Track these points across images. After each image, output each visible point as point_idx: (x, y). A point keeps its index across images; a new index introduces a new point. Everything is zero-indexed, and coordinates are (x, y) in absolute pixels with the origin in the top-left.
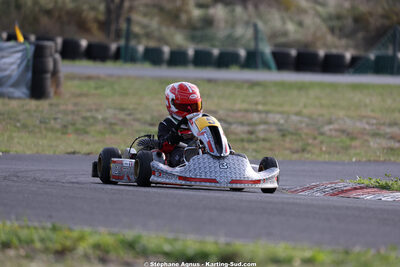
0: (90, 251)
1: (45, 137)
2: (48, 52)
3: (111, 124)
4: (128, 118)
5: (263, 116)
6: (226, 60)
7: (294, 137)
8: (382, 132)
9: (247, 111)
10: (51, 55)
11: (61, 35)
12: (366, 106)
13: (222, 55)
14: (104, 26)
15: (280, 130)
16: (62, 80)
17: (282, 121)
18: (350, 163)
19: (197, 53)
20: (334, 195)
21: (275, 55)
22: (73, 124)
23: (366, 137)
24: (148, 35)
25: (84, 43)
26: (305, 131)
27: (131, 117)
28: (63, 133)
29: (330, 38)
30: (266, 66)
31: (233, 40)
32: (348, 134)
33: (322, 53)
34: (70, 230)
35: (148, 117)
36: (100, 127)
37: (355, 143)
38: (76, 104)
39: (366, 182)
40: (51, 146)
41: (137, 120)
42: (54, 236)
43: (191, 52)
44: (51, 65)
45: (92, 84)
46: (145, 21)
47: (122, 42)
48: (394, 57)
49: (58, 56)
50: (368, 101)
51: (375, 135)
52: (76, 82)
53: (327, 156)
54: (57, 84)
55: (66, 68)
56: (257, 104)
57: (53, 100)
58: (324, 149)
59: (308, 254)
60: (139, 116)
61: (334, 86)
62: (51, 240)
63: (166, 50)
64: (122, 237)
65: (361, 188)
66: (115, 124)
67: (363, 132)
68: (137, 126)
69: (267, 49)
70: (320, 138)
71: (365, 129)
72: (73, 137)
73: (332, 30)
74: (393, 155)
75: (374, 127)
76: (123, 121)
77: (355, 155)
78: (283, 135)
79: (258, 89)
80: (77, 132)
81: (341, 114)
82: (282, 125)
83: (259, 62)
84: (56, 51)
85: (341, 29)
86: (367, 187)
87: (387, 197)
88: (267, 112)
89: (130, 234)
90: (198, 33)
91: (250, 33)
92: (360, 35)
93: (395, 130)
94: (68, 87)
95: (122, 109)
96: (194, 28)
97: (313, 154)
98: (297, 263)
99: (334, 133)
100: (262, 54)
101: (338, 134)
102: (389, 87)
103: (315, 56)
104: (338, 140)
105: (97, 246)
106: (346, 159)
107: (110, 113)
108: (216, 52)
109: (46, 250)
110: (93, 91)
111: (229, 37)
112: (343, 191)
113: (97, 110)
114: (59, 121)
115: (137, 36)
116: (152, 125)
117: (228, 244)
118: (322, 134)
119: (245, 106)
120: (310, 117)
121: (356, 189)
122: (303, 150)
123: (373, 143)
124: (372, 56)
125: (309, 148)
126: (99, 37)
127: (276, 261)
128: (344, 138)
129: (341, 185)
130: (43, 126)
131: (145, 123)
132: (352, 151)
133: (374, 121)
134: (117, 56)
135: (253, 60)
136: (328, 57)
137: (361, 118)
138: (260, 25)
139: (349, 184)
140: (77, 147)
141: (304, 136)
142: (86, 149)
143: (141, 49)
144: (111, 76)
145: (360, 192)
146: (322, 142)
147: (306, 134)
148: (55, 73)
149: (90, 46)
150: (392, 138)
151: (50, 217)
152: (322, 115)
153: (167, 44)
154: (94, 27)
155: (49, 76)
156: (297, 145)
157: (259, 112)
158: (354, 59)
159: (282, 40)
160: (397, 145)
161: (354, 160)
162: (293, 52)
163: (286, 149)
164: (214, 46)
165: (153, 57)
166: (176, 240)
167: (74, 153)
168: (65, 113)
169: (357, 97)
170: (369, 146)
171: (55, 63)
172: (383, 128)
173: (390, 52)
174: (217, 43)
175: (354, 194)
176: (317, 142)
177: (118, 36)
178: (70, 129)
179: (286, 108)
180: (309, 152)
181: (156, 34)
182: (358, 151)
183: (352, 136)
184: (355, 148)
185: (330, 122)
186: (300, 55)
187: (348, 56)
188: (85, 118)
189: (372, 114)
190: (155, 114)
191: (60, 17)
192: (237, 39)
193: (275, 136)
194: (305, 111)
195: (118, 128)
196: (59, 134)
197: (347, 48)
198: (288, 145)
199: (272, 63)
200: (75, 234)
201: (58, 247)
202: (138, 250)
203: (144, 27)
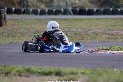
0: (16, 73)
1: (2, 38)
2: (2, 12)
3: (23, 33)
4: (28, 32)
5: (69, 29)
6: (57, 13)
7: (79, 35)
8: (106, 33)
9: (64, 28)
10: (3, 13)
11: (6, 7)
12: (101, 25)
13: (56, 11)
14: (20, 3)
15: (75, 33)
16: (7, 20)
17: (75, 31)
18: (96, 42)
19: (49, 11)
20: (91, 52)
21: (72, 10)
22: (11, 34)
23: (101, 34)
24: (33, 6)
25: (14, 9)
26: (83, 33)
27: (29, 31)
28: (8, 37)
29: (89, 4)
30: (70, 14)
31: (59, 6)
32: (96, 34)
33: (87, 9)
34: (9, 66)
35: (34, 31)
36: (19, 35)
37: (98, 36)
38: (11, 28)
39: (101, 48)
40: (4, 41)
41: (31, 32)
42: (5, 69)
43: (47, 11)
44: (3, 16)
45: (16, 21)
46: (32, 1)
47: (25, 8)
48: (109, 10)
49: (6, 13)
50: (101, 23)
51: (104, 34)
52: (11, 21)
53: (89, 41)
54: (6, 22)
55: (8, 17)
56: (67, 25)
57: (5, 27)
58: (88, 38)
59: (83, 71)
60: (31, 31)
61: (91, 19)
62: (4, 70)
63: (39, 10)
64: (25, 68)
65: (100, 50)
66: (24, 33)
67: (100, 33)
68: (31, 34)
69: (70, 9)
70: (87, 35)
71: (100, 32)
72: (11, 38)
73: (90, 2)
74: (110, 39)
75: (103, 31)
76: (27, 32)
77: (98, 40)
78: (76, 35)
79: (67, 21)
80: (13, 36)
81: (93, 27)
82: (75, 32)
83: (68, 13)
84: (5, 12)
85: (93, 2)
86: (101, 50)
87: (108, 52)
88: (71, 28)
89: (28, 67)
90: (49, 5)
91: (65, 4)
92: (99, 3)
93: (110, 32)
94: (9, 23)
95: (26, 29)
96: (47, 3)
97: (85, 40)
98: (79, 74)
99: (91, 33)
100: (69, 10)
101: (93, 34)
102: (108, 19)
103: (85, 10)
104: (93, 35)
105: (18, 71)
106: (95, 41)
107: (22, 30)
108: (54, 10)
109: (2, 73)
110: (17, 24)
111: (58, 5)
112: (94, 51)
113: (18, 29)
114: (6, 33)
115: (30, 6)
116: (35, 33)
117: (58, 69)
118: (87, 34)
119: (64, 26)
120: (84, 29)
121: (98, 50)
122: (82, 39)
123: (103, 36)
124: (102, 9)
125: (84, 38)
126: (18, 7)
127: (73, 73)
128: (94, 35)
129: (93, 49)
130: (2, 35)
131: (33, 33)
132: (97, 39)
133: (103, 29)
134: (24, 13)
135: (66, 12)
136: (89, 10)
137: (99, 29)
138: (68, 1)
139: (95, 49)
140: (12, 41)
141: (82, 35)
142: (15, 41)
143: (31, 10)
144: (22, 19)
145: (99, 51)
146: (88, 37)
147: (83, 34)
148: (5, 18)
149: (15, 10)
150: (109, 34)
151: (4, 63)
152: (87, 28)
153: (39, 8)
154: (17, 4)
155: (3, 19)
156: (80, 38)
157: (68, 28)
158: (97, 11)
159: (75, 6)
160: (111, 36)
161: (98, 41)
162: (78, 9)
163: (77, 39)
164: (54, 8)
165: (35, 12)
166: (42, 68)
167: (11, 43)
168: (8, 31)
169: (98, 22)
170: (102, 37)
171: (5, 15)
172: (106, 31)
173: (108, 8)
174: (55, 7)
175: (97, 52)
176: (86, 36)
177: (24, 6)
178: (10, 35)
179: (76, 26)
180: (84, 40)
181: (36, 5)
182: (99, 39)
183: (97, 34)
184: (98, 38)
185: (90, 30)
186: (80, 10)
187: (95, 10)
188: (14, 32)
189: (103, 27)
190: (36, 30)
191: (6, 1)
192: (61, 6)
193: (73, 35)
194: (82, 27)
195: (25, 35)
196: (7, 37)
197: (94, 7)
198: (77, 38)
199: (72, 13)
200: (11, 68)
201: (6, 72)
202: (30, 72)
203: (32, 3)
